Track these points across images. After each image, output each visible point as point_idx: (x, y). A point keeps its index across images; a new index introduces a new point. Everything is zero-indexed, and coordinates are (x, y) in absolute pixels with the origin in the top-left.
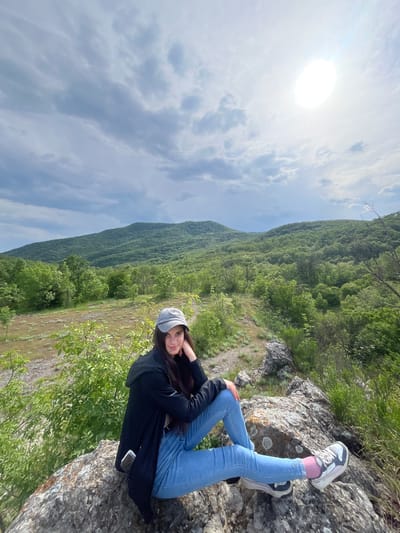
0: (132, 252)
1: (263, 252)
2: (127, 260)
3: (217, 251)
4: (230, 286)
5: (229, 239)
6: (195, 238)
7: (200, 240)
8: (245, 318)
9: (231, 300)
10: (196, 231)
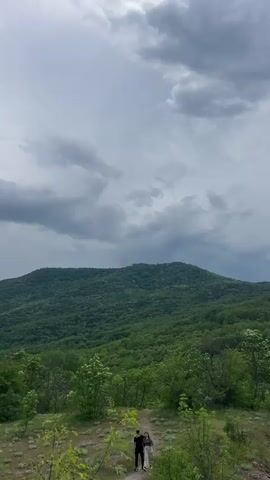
3: (194, 320)
4: (222, 395)
5: (218, 297)
6: (152, 295)
7: (162, 299)
8: (254, 465)
9: (223, 424)
10: (154, 282)
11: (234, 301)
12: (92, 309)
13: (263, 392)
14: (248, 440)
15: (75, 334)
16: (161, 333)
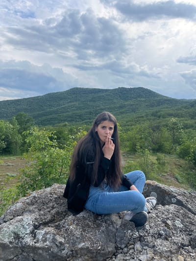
0: (70, 114)
1: (192, 118)
2: (65, 121)
3: (147, 116)
4: (157, 147)
5: (159, 105)
6: (126, 103)
7: (131, 105)
8: (168, 175)
9: (156, 158)
10: (128, 97)
11: (167, 108)
12: (98, 108)
13: (176, 147)
14: (166, 165)
15: (90, 119)
16: (130, 121)
